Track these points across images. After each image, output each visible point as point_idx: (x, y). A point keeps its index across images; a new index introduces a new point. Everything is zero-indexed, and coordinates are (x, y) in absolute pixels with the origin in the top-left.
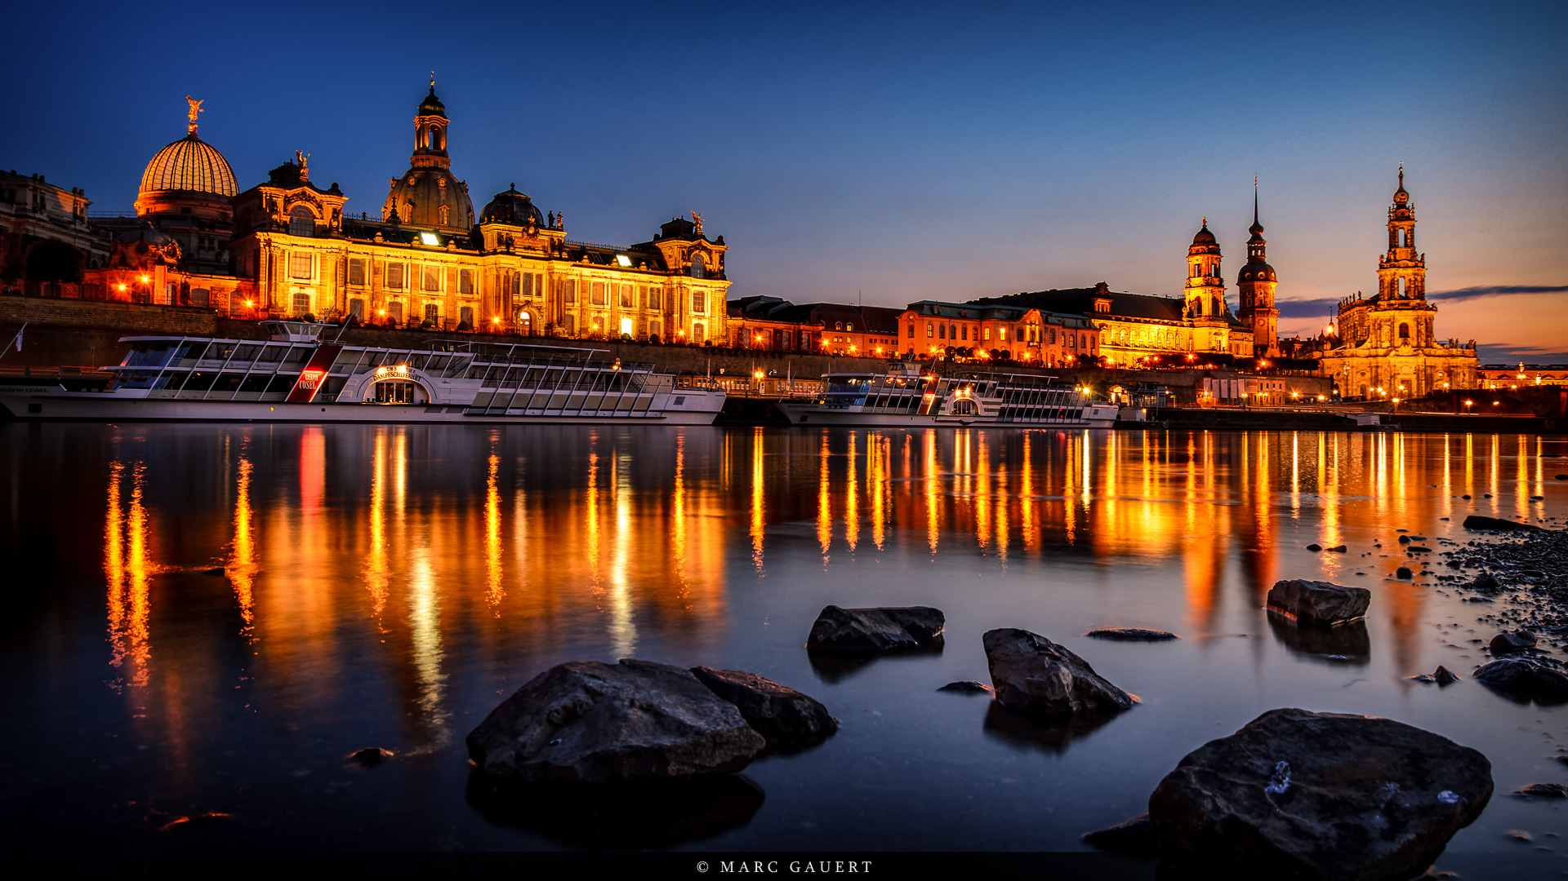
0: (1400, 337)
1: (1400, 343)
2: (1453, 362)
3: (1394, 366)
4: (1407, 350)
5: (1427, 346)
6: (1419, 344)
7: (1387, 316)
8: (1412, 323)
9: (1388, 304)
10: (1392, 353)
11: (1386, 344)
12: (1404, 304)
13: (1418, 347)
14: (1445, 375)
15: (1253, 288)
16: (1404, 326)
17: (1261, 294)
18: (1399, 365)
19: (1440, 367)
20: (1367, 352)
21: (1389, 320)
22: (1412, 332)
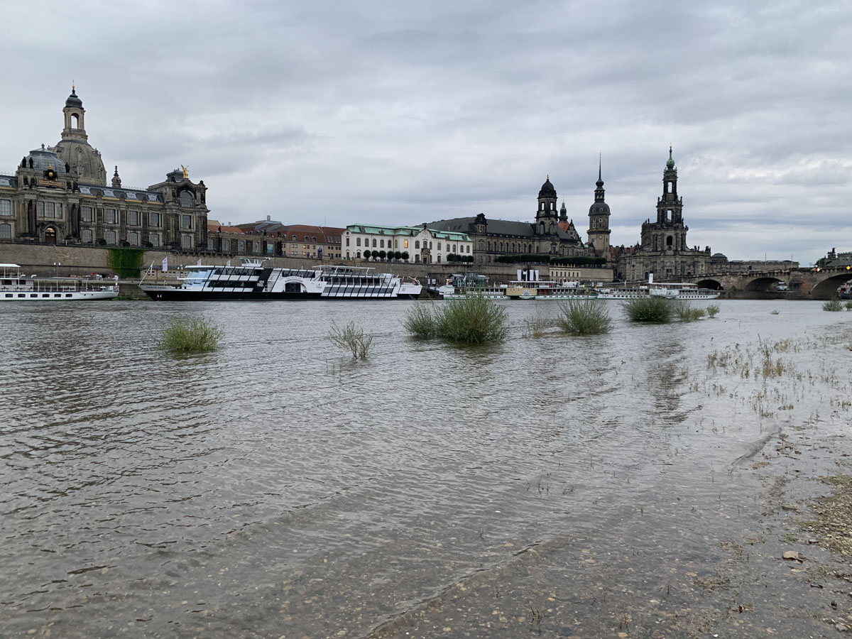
0: (667, 245)
2: (696, 259)
3: (663, 262)
4: (671, 253)
5: (682, 250)
6: (677, 248)
7: (660, 233)
8: (674, 237)
9: (661, 226)
10: (663, 254)
11: (659, 249)
12: (670, 226)
13: (676, 250)
14: (692, 266)
15: (597, 217)
16: (670, 239)
17: (601, 220)
18: (666, 261)
19: (689, 261)
20: (649, 254)
21: (661, 235)
22: (674, 242)
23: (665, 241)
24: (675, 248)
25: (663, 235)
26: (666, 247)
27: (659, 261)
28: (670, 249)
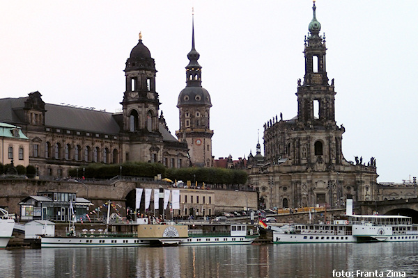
0: (316, 155)
1: (315, 160)
2: (358, 178)
3: (311, 181)
4: (321, 167)
5: (337, 163)
6: (330, 160)
7: (304, 135)
8: (325, 142)
9: (305, 125)
10: (310, 169)
11: (304, 161)
12: (318, 124)
13: (330, 163)
14: (352, 189)
15: (191, 109)
16: (319, 145)
17: (198, 115)
18: (315, 180)
19: (349, 182)
20: (288, 169)
21: (306, 139)
22: (325, 150)
23: (313, 148)
24: (327, 161)
25: (308, 139)
26: (314, 158)
27: (304, 181)
28: (320, 161)
